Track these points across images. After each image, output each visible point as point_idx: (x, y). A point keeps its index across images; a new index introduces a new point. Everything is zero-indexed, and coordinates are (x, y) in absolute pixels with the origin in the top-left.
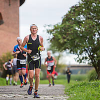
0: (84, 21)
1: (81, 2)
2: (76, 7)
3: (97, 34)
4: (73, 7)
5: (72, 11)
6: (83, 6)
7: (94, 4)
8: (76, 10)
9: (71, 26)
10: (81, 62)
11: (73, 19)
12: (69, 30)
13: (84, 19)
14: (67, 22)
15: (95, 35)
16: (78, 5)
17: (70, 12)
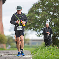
0: (41, 12)
1: (39, 1)
2: (37, 4)
3: (49, 20)
4: (35, 4)
5: (34, 7)
6: (41, 3)
7: (47, 2)
8: (37, 6)
9: (34, 15)
10: (39, 36)
11: (35, 11)
12: (32, 17)
13: (41, 11)
14: (31, 13)
15: (47, 21)
16: (38, 3)
17: (33, 7)
